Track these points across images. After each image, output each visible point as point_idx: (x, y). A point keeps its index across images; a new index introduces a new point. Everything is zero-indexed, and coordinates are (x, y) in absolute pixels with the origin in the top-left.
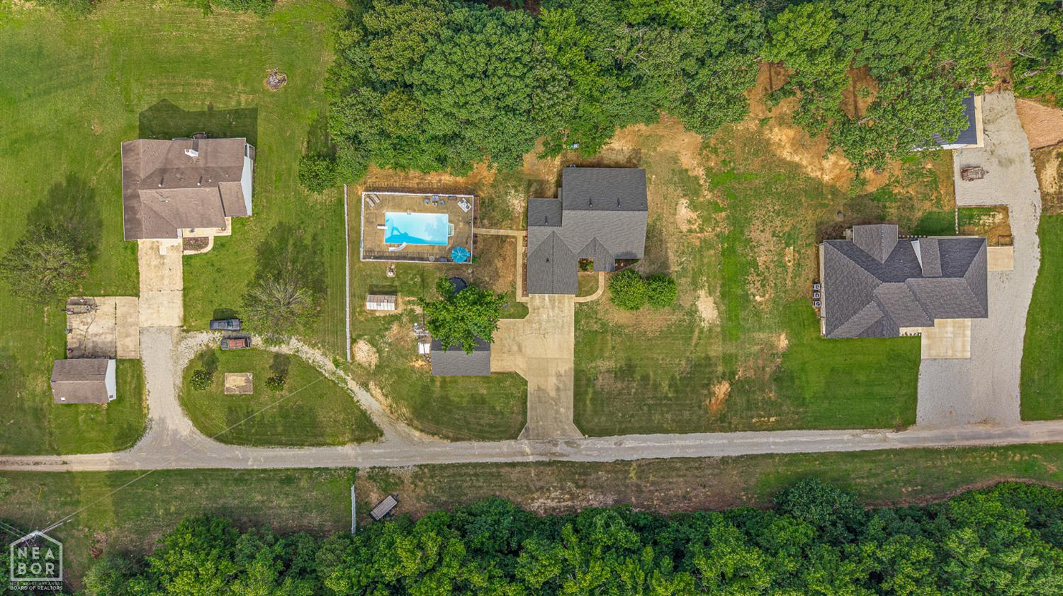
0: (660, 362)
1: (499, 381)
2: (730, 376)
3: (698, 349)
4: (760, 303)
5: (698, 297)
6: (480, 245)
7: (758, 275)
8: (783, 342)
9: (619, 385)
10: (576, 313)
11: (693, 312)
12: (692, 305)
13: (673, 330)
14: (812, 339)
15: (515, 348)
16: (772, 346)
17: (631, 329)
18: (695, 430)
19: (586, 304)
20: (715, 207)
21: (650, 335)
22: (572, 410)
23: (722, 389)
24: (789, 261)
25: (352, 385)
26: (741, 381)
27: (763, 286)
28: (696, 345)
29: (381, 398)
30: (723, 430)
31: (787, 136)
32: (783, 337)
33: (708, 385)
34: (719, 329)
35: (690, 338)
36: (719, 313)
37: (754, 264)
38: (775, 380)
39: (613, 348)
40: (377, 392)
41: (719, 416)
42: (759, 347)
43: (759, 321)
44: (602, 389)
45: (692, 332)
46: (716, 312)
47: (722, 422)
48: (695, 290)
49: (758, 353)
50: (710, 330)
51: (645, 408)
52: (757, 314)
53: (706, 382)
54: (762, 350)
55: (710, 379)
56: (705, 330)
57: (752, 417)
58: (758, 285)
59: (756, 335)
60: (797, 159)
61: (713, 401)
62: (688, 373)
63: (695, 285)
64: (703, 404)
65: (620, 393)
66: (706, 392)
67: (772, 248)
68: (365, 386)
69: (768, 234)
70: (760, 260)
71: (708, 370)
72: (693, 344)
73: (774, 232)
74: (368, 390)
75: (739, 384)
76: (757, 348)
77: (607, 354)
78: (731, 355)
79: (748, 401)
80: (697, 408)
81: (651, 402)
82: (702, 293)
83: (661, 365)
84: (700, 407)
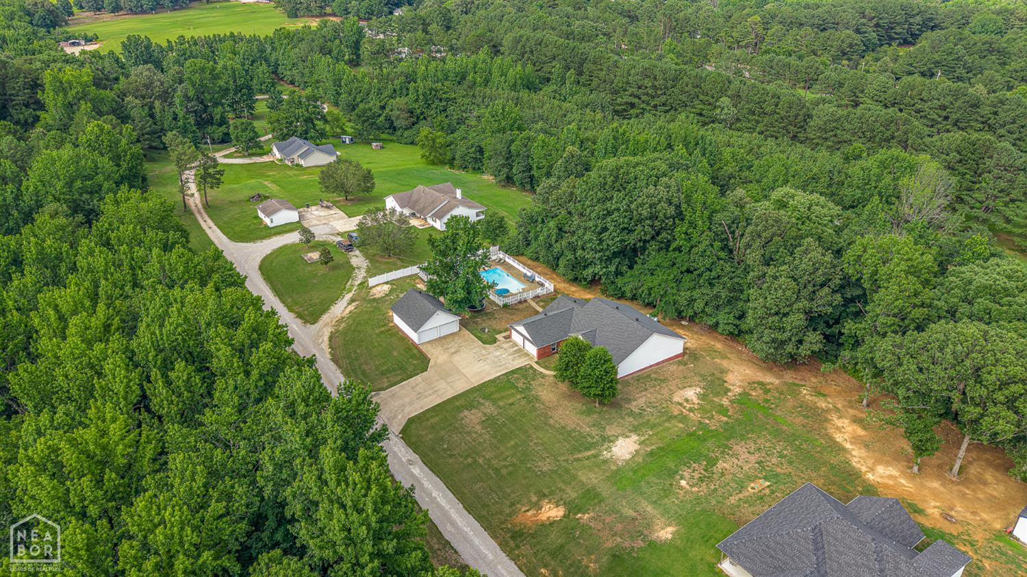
0: (532, 444)
1: (413, 357)
2: (573, 508)
3: (575, 463)
4: (681, 488)
5: (627, 437)
6: (520, 306)
7: (705, 470)
8: (666, 533)
9: (478, 428)
10: (520, 368)
11: (608, 440)
12: (614, 436)
13: (573, 434)
14: (702, 559)
15: (453, 350)
16: (649, 525)
17: (542, 407)
18: (479, 518)
19: (535, 370)
20: (722, 410)
21: (551, 421)
22: (422, 411)
23: (550, 512)
24: (753, 488)
25: (348, 296)
26: (579, 523)
27: (701, 479)
28: (578, 460)
29: (347, 311)
30: (503, 545)
31: (854, 431)
32: (670, 529)
33: (544, 496)
34: (613, 468)
35: (580, 451)
36: (630, 459)
37: (712, 462)
38: (614, 556)
39: (512, 404)
40: (351, 307)
41: (517, 529)
42: (635, 514)
43: (661, 498)
44: (462, 419)
45: (587, 449)
46: (628, 457)
47: (512, 537)
48: (631, 431)
49: (626, 517)
50: (605, 462)
51: (470, 460)
52: (667, 492)
53: (546, 491)
54: (634, 519)
55: (552, 493)
56: (602, 458)
57: (545, 566)
58: (696, 475)
59: (644, 503)
60: (848, 446)
61: (529, 513)
62: (541, 471)
63: (636, 429)
64: (519, 506)
65: (469, 433)
66: (534, 499)
67: (746, 468)
68: (352, 300)
69: (753, 459)
70: (721, 465)
71: (561, 485)
72: (576, 456)
73: (762, 462)
74: (349, 304)
75: (573, 523)
76: (631, 513)
77: (501, 403)
78: (597, 495)
79: (562, 546)
80: (508, 503)
81: (481, 461)
82: (635, 437)
83: (529, 445)
84: (512, 505)
